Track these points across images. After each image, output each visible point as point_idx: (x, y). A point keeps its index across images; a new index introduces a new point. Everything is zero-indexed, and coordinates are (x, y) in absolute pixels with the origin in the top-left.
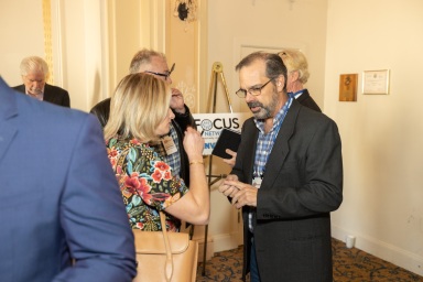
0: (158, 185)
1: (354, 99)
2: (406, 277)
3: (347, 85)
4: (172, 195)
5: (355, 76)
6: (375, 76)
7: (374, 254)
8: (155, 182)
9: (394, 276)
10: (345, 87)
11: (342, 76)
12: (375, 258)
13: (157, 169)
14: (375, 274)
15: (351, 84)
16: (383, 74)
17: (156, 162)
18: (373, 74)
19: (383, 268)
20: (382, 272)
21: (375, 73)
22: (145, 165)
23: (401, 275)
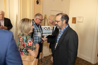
0: (28, 46)
1: (75, 23)
2: (85, 62)
3: (74, 20)
4: (30, 49)
5: (76, 18)
6: (80, 18)
7: (79, 57)
8: (27, 45)
9: (83, 62)
10: (73, 20)
11: (73, 18)
12: (79, 58)
13: (29, 42)
14: (79, 61)
15: (75, 20)
16: (82, 18)
17: (29, 41)
18: (79, 18)
19: (81, 60)
20: (80, 61)
21: (80, 17)
22: (27, 41)
23: (84, 61)
